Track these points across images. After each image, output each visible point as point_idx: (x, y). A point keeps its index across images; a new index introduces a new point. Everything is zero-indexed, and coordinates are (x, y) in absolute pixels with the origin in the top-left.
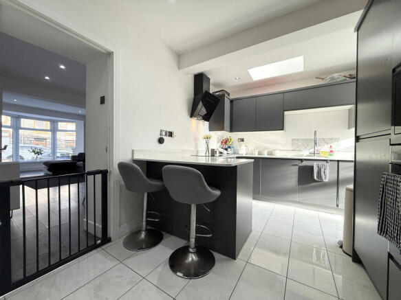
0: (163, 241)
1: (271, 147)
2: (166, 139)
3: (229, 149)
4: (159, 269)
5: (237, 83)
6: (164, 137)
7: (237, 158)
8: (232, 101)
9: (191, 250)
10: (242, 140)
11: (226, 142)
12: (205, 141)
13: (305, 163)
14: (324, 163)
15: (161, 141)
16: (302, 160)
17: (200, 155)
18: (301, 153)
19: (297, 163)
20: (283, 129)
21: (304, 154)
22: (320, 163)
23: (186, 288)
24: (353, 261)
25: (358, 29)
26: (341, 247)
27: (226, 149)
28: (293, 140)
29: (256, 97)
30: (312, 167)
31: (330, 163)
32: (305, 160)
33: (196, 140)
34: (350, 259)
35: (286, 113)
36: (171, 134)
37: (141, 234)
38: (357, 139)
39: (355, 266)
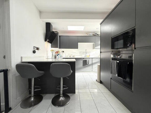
0: (43, 98)
1: (74, 54)
2: (36, 51)
3: (59, 55)
4: (50, 109)
5: (63, 30)
6: (36, 50)
7: (63, 58)
8: (60, 36)
9: (61, 96)
10: (63, 52)
11: (57, 52)
12: (51, 52)
13: (85, 59)
14: (89, 59)
15: (34, 52)
16: (84, 58)
17: (48, 58)
18: (82, 56)
19: (82, 59)
20: (78, 48)
21: (83, 56)
22: (88, 59)
23: (65, 109)
24: (100, 83)
25: (101, 24)
26: (97, 81)
27: (57, 55)
28: (80, 52)
29: (69, 36)
30: (86, 60)
31: (90, 59)
32: (85, 58)
33: (47, 51)
34: (99, 83)
35: (78, 43)
36: (38, 49)
37: (31, 98)
38: (101, 52)
39: (101, 84)
